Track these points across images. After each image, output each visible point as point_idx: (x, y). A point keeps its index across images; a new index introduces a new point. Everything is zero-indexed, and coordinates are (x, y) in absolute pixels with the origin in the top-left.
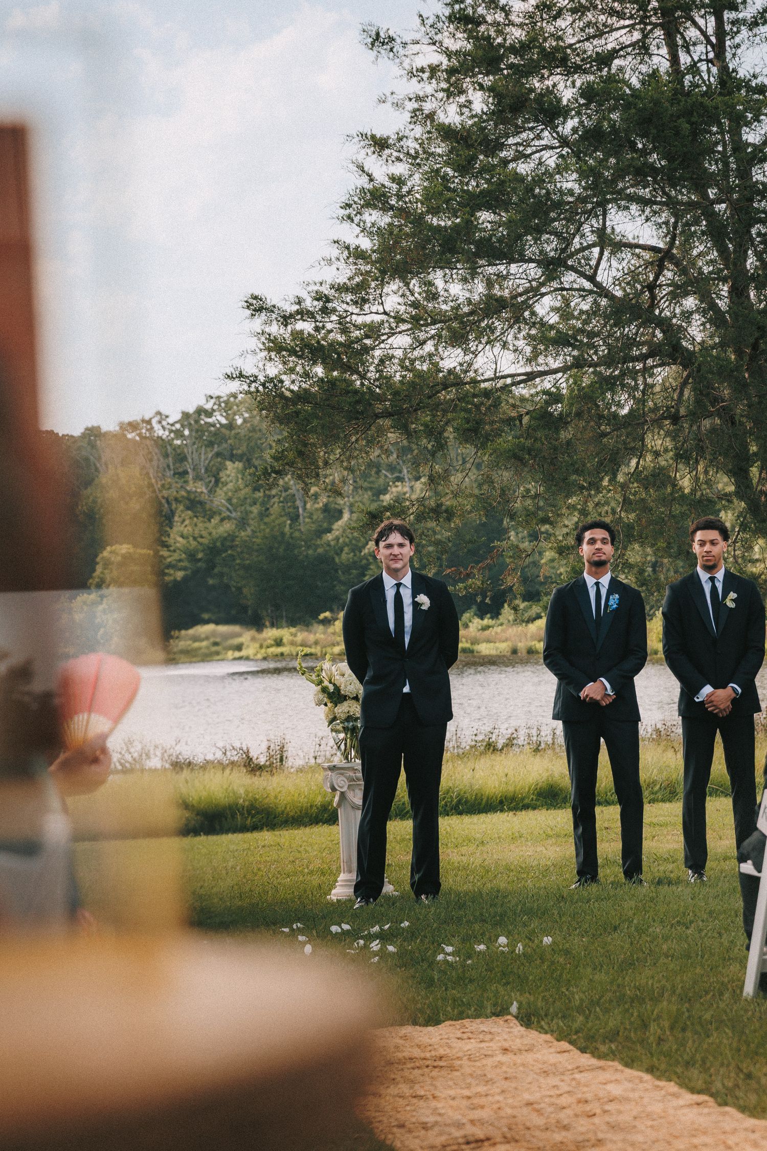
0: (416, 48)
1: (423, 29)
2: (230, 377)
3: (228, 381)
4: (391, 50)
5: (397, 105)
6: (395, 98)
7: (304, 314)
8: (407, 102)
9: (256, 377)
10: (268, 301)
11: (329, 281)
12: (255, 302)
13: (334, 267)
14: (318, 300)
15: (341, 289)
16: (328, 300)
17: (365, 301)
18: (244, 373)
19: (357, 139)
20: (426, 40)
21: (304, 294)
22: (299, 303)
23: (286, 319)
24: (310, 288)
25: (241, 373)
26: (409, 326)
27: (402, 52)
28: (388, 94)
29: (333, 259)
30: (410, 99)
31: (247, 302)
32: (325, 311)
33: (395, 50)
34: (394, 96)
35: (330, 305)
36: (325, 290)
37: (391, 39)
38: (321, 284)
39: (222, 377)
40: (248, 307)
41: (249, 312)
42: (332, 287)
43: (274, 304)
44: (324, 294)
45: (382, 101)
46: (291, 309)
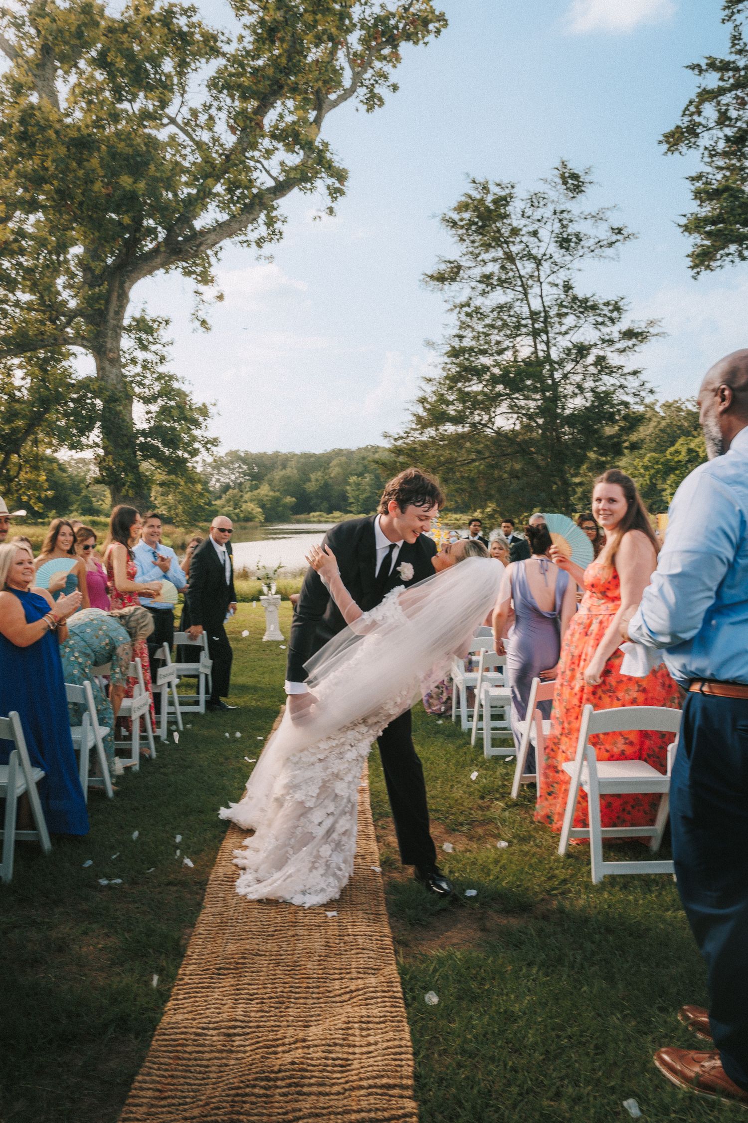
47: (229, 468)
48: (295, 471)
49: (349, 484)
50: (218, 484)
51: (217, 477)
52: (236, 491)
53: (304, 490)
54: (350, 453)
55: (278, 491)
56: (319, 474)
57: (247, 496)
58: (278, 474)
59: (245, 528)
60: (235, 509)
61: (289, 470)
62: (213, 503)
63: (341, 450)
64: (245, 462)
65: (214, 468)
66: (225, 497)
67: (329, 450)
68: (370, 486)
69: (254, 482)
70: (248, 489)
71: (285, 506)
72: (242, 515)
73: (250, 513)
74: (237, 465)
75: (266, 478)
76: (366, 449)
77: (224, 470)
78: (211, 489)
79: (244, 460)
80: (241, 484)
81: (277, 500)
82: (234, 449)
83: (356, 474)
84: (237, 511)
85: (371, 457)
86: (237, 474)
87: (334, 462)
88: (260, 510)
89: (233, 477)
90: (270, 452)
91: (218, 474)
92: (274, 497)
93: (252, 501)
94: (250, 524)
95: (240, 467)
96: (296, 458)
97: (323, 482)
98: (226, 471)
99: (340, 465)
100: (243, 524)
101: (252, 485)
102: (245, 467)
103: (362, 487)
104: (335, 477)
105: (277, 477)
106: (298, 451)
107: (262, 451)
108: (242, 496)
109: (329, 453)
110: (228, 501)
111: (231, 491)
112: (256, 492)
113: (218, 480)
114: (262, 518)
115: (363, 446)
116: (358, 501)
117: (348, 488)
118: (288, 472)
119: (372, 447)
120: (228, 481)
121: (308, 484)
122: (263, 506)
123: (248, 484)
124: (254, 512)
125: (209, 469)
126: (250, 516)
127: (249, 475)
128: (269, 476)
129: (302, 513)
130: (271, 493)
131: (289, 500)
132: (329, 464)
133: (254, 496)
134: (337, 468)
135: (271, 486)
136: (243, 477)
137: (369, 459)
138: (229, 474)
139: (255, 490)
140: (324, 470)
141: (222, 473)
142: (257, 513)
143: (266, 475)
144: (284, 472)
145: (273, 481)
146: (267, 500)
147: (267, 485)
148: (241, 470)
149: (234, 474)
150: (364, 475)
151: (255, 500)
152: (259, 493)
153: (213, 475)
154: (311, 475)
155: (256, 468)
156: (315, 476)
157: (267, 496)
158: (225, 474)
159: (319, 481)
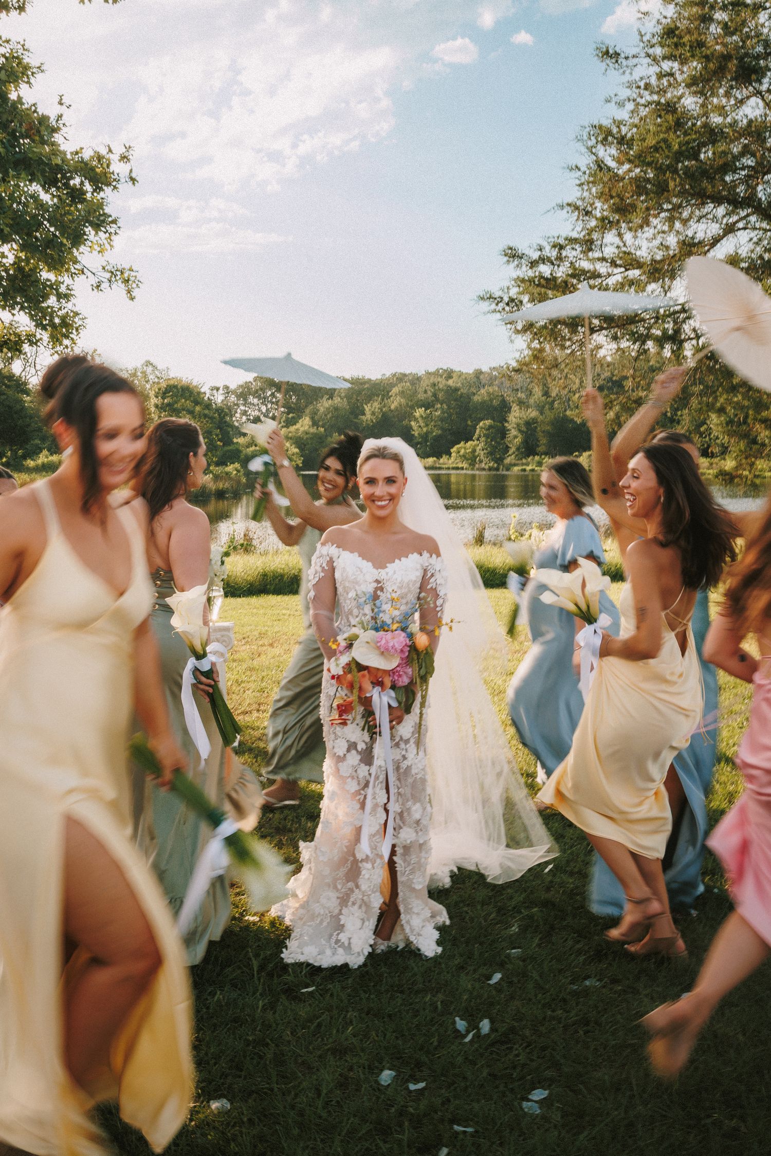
0: (635, 61)
1: (642, 44)
3: (481, 302)
4: (617, 61)
5: (621, 104)
6: (618, 99)
7: (543, 260)
8: (626, 103)
9: (502, 298)
10: (520, 251)
11: (564, 235)
12: (510, 251)
13: (565, 211)
14: (554, 246)
15: (572, 241)
16: (561, 247)
17: (590, 250)
18: (493, 296)
20: (644, 55)
21: (545, 244)
22: (541, 250)
23: (533, 264)
24: (550, 240)
25: (491, 296)
26: (623, 269)
27: (624, 62)
28: (613, 96)
30: (629, 100)
31: (504, 251)
32: (560, 258)
33: (619, 62)
34: (617, 97)
35: (564, 253)
36: (562, 242)
37: (617, 54)
38: (558, 237)
39: (476, 298)
40: (506, 255)
41: (506, 258)
42: (566, 239)
43: (523, 252)
44: (560, 244)
45: (608, 101)
46: (535, 256)
47: (259, 397)
48: (346, 401)
49: (416, 420)
50: (244, 418)
51: (242, 408)
54: (416, 380)
55: (323, 426)
56: (376, 405)
58: (324, 405)
61: (337, 400)
62: (235, 440)
63: (405, 375)
64: (279, 389)
65: (239, 396)
67: (388, 374)
68: (442, 421)
69: (291, 415)
74: (269, 393)
75: (307, 411)
76: (436, 373)
77: (251, 399)
78: (236, 424)
79: (278, 386)
81: (320, 440)
83: (424, 406)
85: (442, 382)
86: (269, 406)
87: (395, 390)
88: (297, 450)
89: (264, 409)
91: (244, 405)
92: (315, 435)
93: (288, 438)
95: (273, 395)
98: (256, 401)
99: (402, 393)
102: (279, 396)
103: (431, 423)
104: (396, 408)
105: (322, 410)
109: (388, 379)
112: (292, 428)
113: (244, 413)
115: (432, 369)
117: (413, 423)
119: (445, 371)
120: (257, 413)
121: (363, 416)
122: (302, 447)
123: (283, 418)
125: (233, 398)
128: (311, 408)
130: (313, 430)
132: (388, 392)
133: (290, 432)
134: (398, 397)
135: (312, 419)
136: (276, 409)
137: (441, 386)
138: (258, 404)
139: (293, 425)
140: (383, 400)
141: (250, 403)
142: (293, 455)
143: (306, 406)
144: (330, 401)
145: (316, 414)
146: (307, 438)
147: (307, 419)
148: (274, 400)
149: (266, 406)
150: (433, 406)
151: (291, 438)
152: (298, 430)
153: (237, 405)
154: (365, 407)
155: (293, 397)
156: (369, 407)
157: (307, 433)
158: (253, 404)
159: (374, 415)
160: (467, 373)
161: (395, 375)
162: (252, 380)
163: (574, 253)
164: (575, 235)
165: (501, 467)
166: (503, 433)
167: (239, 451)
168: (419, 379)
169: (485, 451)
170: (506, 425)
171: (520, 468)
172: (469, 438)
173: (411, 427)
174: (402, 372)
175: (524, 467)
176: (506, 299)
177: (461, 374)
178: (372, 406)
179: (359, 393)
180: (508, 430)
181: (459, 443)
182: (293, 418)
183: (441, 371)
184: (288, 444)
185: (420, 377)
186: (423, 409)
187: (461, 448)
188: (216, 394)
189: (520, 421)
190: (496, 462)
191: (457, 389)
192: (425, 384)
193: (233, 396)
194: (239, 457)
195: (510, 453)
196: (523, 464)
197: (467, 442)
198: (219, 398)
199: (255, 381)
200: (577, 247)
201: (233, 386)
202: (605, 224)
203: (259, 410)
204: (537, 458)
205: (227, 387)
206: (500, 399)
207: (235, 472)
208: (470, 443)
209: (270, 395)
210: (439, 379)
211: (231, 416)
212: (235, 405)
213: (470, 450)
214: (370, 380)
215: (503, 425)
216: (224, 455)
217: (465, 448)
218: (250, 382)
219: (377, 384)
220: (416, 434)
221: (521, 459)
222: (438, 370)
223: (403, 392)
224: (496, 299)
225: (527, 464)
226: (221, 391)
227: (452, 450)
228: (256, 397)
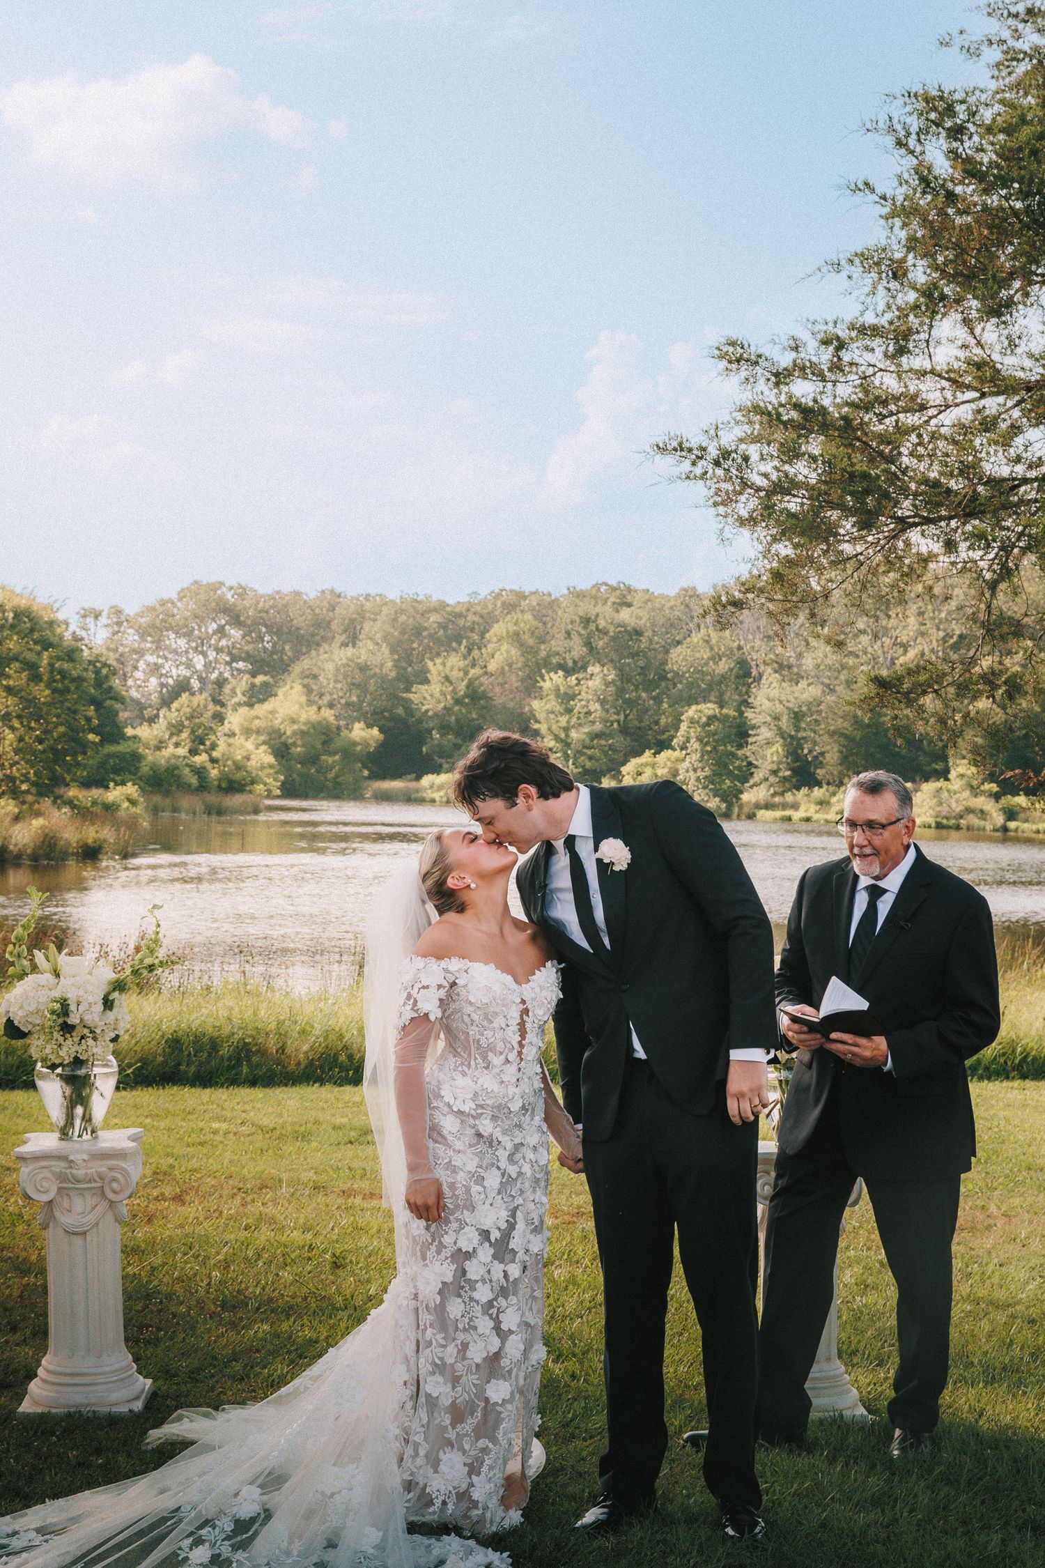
2: (662, 449)
3: (660, 457)
5: (972, 52)
6: (966, 40)
7: (802, 370)
8: (984, 48)
9: (704, 449)
10: (753, 349)
11: (849, 318)
12: (731, 349)
13: (844, 274)
14: (826, 342)
15: (867, 331)
16: (841, 345)
17: (902, 351)
18: (686, 445)
19: (900, 101)
21: (804, 336)
22: (796, 349)
23: (780, 378)
24: (817, 328)
25: (680, 444)
26: (974, 395)
28: (955, 33)
29: (843, 262)
30: (990, 42)
31: (718, 348)
32: (837, 367)
34: (964, 36)
35: (846, 356)
36: (843, 333)
38: (835, 323)
39: (649, 450)
40: (721, 357)
41: (725, 363)
42: (852, 327)
43: (760, 351)
44: (838, 338)
45: (944, 44)
46: (785, 360)
47: (189, 635)
48: (385, 651)
50: (154, 681)
51: (151, 658)
52: (199, 699)
53: (409, 711)
54: (545, 608)
55: (331, 706)
56: (455, 661)
57: (235, 720)
58: (333, 658)
59: (220, 812)
60: (194, 752)
61: (366, 646)
62: (129, 732)
63: (522, 596)
64: (236, 621)
65: (143, 633)
66: (168, 716)
67: (484, 592)
68: (603, 702)
69: (260, 679)
70: (240, 698)
71: (348, 753)
72: (214, 773)
73: (238, 767)
74: (214, 626)
75: (297, 669)
76: (593, 595)
77: (171, 639)
78: (134, 694)
79: (234, 614)
80: (221, 683)
81: (324, 736)
82: (206, 579)
83: (562, 667)
84: (200, 759)
85: (606, 616)
86: (212, 655)
87: (498, 629)
88: (270, 759)
89: (199, 662)
90: (311, 592)
91: (155, 652)
93: (247, 732)
94: (237, 800)
95: (221, 631)
96: (385, 610)
97: (462, 687)
98: (182, 643)
99: (516, 638)
100: (212, 798)
101: (253, 685)
102: (236, 633)
103: (578, 706)
104: (502, 673)
105: (330, 667)
106: (393, 595)
107: (286, 588)
108: (219, 718)
109: (483, 603)
110: (176, 728)
111: (185, 696)
112: (261, 709)
113: (155, 670)
114: (275, 785)
115: (584, 585)
116: (568, 745)
117: (536, 704)
118: (363, 652)
119: (614, 589)
120: (184, 672)
121: (423, 688)
122: (281, 751)
123: (243, 684)
124: (253, 764)
125: (131, 638)
126: (239, 776)
127: (248, 658)
128: (304, 664)
129: (396, 775)
130: (310, 714)
131: (363, 734)
132: (482, 634)
133: (258, 718)
134: (504, 647)
135: (309, 690)
136: (229, 663)
137: (602, 623)
138: (187, 652)
139: (262, 701)
140: (470, 650)
141: (167, 648)
142: (262, 768)
143: (296, 658)
144: (350, 651)
145: (315, 677)
146: (295, 733)
147: (298, 688)
148: (223, 642)
149: (204, 654)
150: (584, 668)
151: (258, 732)
152: (273, 712)
153: (140, 653)
154: (430, 664)
155: (267, 638)
156: (441, 668)
157: (294, 721)
158: (175, 652)
159: (451, 683)
160: (662, 596)
161: (499, 595)
162: (174, 596)
163: (869, 357)
164: (870, 319)
165: (736, 810)
166: (741, 733)
167: (137, 757)
168: (553, 604)
169: (700, 774)
170: (749, 714)
171: (779, 814)
172: (663, 745)
173: (533, 715)
174: (517, 588)
175: (787, 813)
176: (713, 452)
177: (649, 598)
178: (444, 664)
179: (418, 631)
180: (753, 727)
181: (639, 753)
182: (265, 684)
183: (603, 589)
184: (250, 745)
185: (557, 600)
186: (561, 673)
187: (646, 765)
188: (92, 626)
189: (780, 708)
190: (724, 800)
191: (638, 633)
192: (566, 616)
193: (131, 631)
194: (137, 769)
195: (757, 778)
196: (784, 806)
197: (657, 753)
198: (97, 638)
199: (181, 599)
200: (876, 343)
201: (131, 609)
202: (932, 302)
203: (189, 665)
204: (818, 793)
205: (119, 612)
206: (737, 654)
207: (126, 804)
208: (666, 754)
209: (215, 633)
210: (599, 609)
211: (125, 677)
212: (135, 651)
213: (666, 770)
214: (442, 606)
215: (741, 713)
216: (102, 764)
217: (653, 766)
218: (173, 603)
219: (460, 615)
220: (543, 728)
221: (782, 794)
222: (597, 586)
223: (517, 634)
224: (690, 450)
225: (795, 807)
226: (103, 620)
227: (624, 770)
228: (184, 635)
